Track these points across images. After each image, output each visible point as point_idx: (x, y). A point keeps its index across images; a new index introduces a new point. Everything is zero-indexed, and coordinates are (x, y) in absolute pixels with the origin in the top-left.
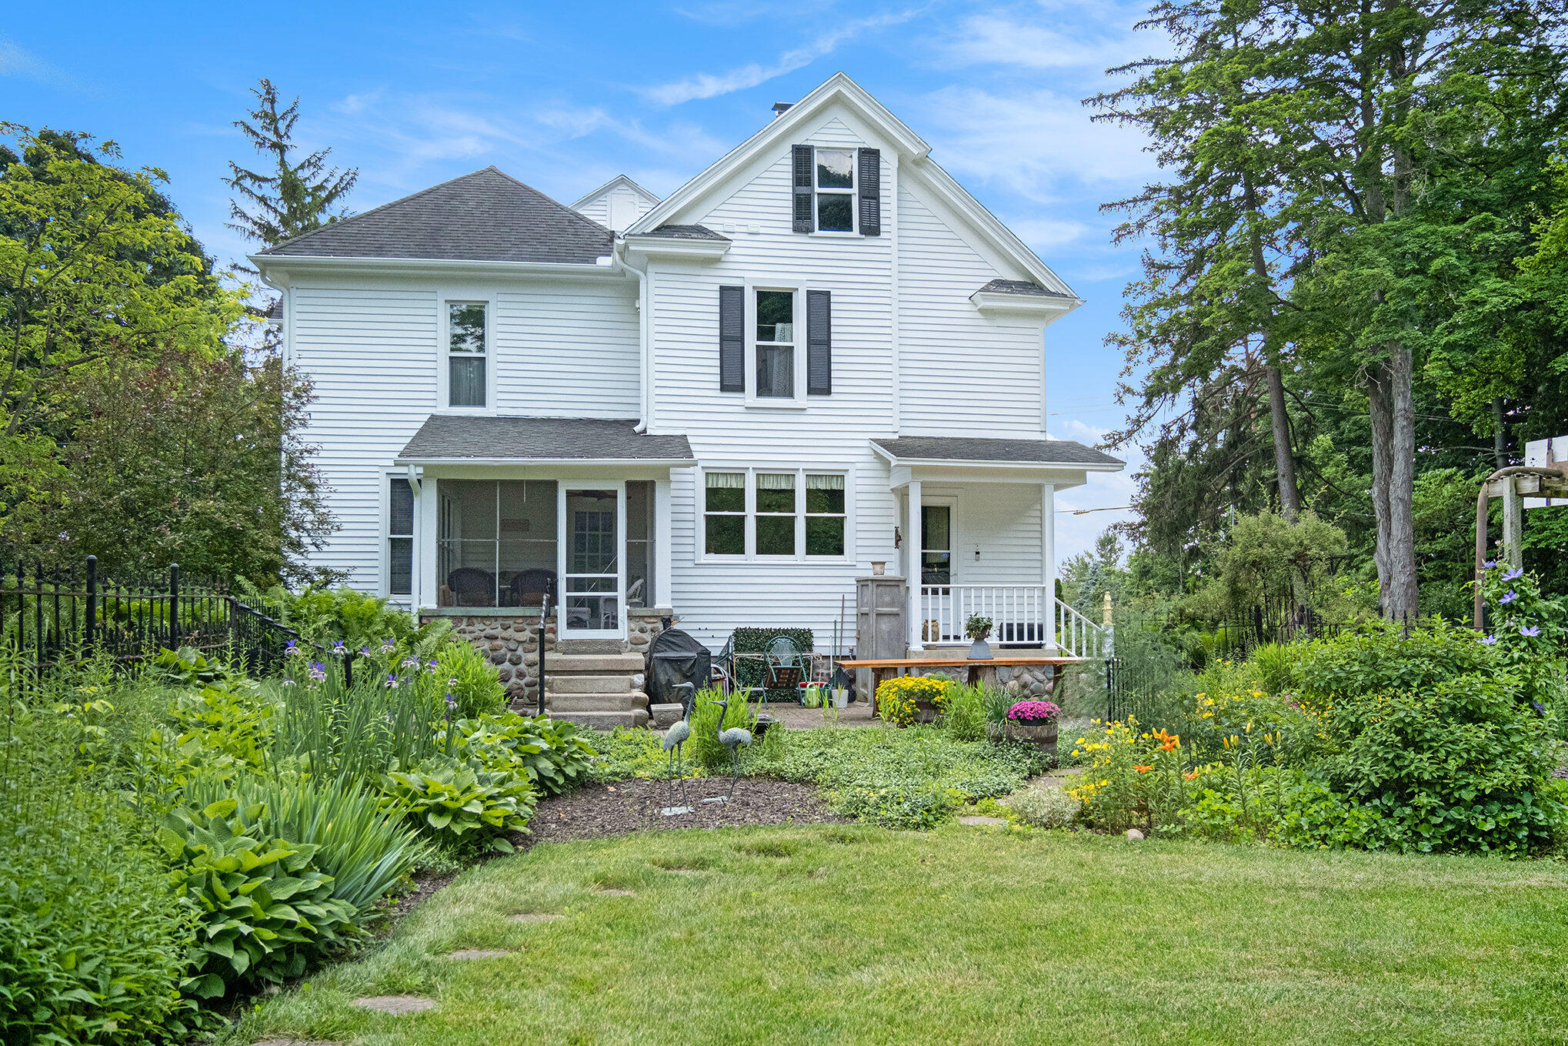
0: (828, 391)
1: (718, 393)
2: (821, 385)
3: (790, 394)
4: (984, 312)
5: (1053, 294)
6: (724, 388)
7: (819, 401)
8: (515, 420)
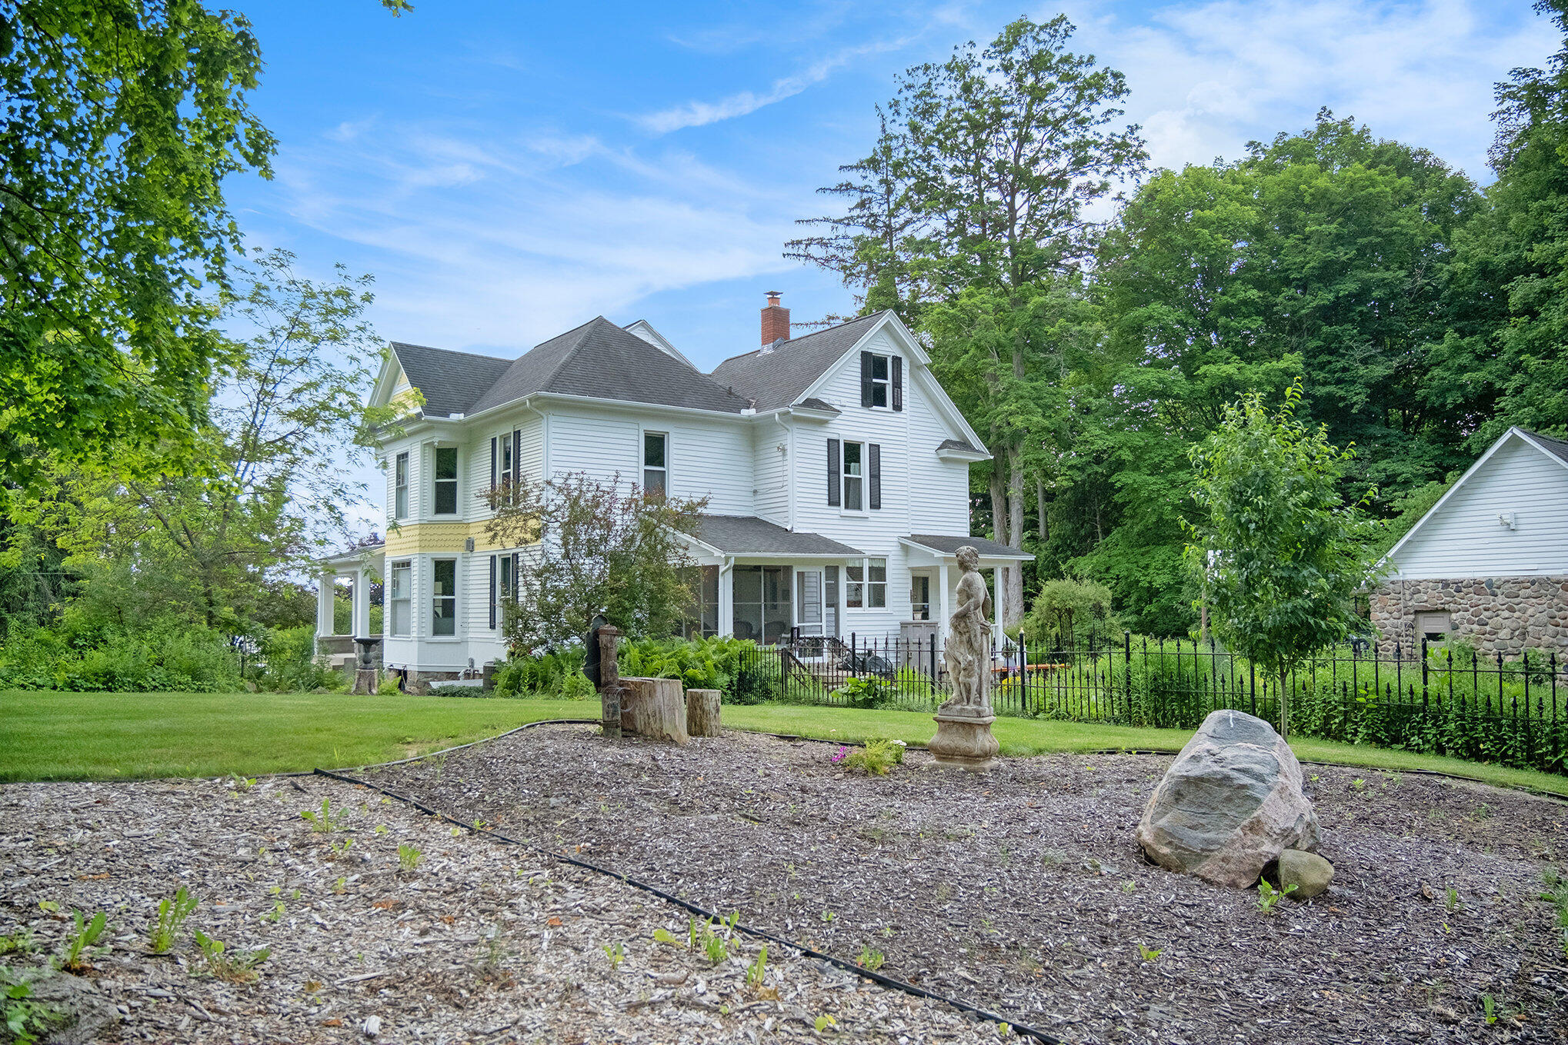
0: (879, 507)
1: (827, 507)
2: (876, 505)
3: (859, 508)
4: (944, 460)
5: (978, 451)
6: (830, 504)
7: (875, 513)
8: (727, 518)
